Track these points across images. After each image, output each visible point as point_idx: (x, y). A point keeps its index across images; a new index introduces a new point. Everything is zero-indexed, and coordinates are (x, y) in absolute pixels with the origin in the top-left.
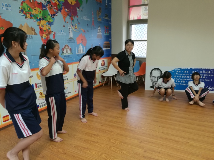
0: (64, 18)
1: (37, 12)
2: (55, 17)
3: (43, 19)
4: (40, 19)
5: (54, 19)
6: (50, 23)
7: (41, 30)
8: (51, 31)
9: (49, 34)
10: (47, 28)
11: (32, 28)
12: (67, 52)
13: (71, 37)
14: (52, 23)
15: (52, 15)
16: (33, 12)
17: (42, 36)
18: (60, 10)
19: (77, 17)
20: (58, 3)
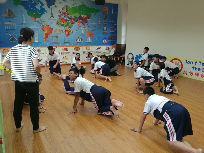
0: (79, 25)
1: (65, 23)
2: (73, 24)
3: (67, 26)
4: (65, 26)
5: (72, 25)
6: (70, 27)
7: (66, 30)
8: (70, 31)
9: (70, 32)
10: (69, 29)
11: (61, 30)
12: (79, 40)
13: (83, 33)
14: (72, 27)
15: (71, 24)
16: (62, 23)
17: (66, 33)
18: (76, 21)
19: (87, 23)
20: (75, 18)
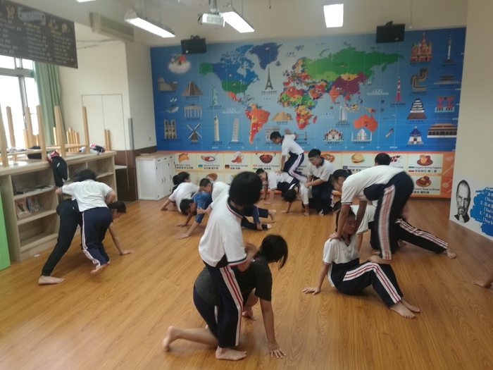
1: (297, 99)
3: (302, 105)
4: (298, 105)
5: (317, 102)
7: (299, 116)
8: (311, 116)
11: (288, 115)
12: (333, 138)
13: (344, 119)
15: (314, 99)
16: (292, 100)
17: (298, 121)
18: (328, 91)
19: (359, 93)
20: (325, 84)
